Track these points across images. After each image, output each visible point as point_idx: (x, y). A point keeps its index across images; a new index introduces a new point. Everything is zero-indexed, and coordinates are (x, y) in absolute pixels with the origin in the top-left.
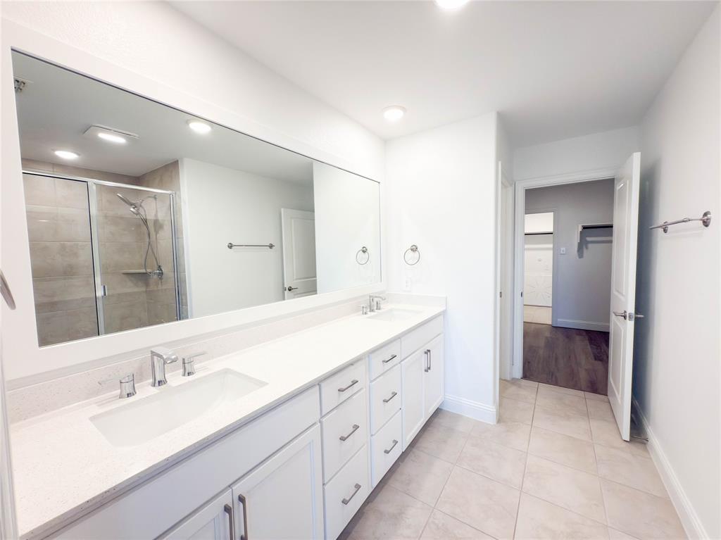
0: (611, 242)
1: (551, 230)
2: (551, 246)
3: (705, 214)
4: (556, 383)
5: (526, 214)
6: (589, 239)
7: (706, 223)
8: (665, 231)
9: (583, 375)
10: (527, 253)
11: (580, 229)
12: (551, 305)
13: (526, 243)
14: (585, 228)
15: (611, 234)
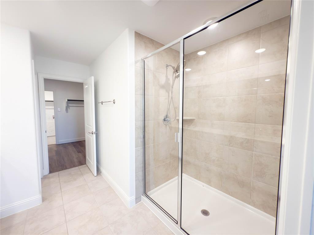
0: (84, 107)
1: (53, 100)
2: (53, 107)
3: (114, 100)
4: (66, 169)
5: (45, 91)
6: (70, 105)
7: (114, 103)
8: (102, 104)
9: (76, 160)
10: (47, 111)
11: (66, 101)
12: (55, 135)
13: (46, 105)
14: (68, 100)
15: (83, 104)
